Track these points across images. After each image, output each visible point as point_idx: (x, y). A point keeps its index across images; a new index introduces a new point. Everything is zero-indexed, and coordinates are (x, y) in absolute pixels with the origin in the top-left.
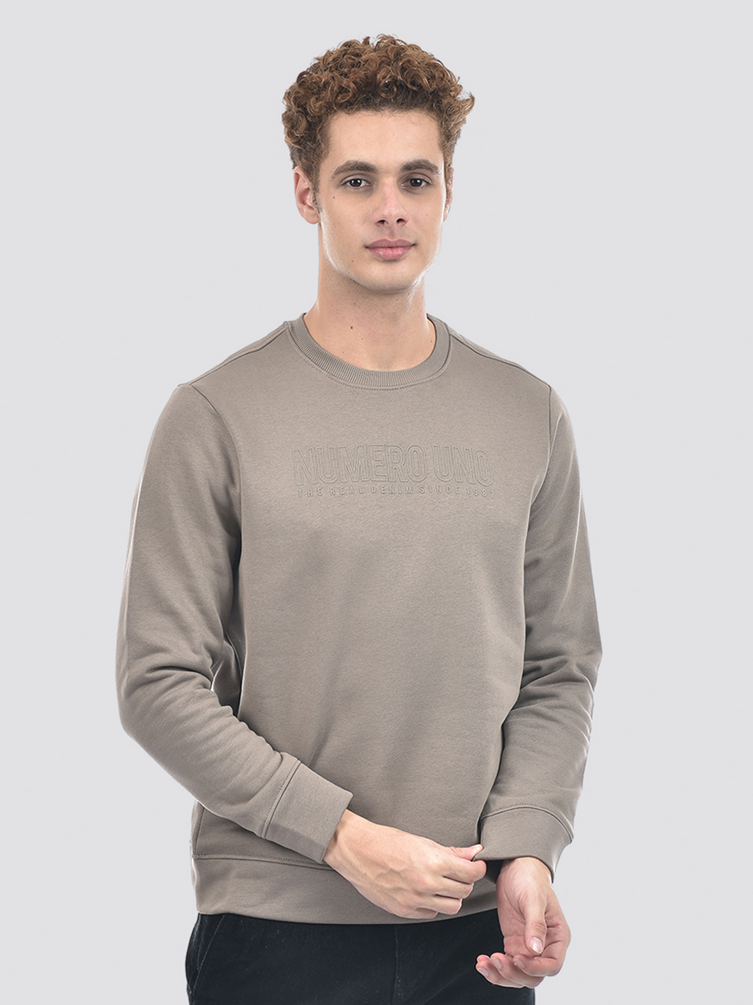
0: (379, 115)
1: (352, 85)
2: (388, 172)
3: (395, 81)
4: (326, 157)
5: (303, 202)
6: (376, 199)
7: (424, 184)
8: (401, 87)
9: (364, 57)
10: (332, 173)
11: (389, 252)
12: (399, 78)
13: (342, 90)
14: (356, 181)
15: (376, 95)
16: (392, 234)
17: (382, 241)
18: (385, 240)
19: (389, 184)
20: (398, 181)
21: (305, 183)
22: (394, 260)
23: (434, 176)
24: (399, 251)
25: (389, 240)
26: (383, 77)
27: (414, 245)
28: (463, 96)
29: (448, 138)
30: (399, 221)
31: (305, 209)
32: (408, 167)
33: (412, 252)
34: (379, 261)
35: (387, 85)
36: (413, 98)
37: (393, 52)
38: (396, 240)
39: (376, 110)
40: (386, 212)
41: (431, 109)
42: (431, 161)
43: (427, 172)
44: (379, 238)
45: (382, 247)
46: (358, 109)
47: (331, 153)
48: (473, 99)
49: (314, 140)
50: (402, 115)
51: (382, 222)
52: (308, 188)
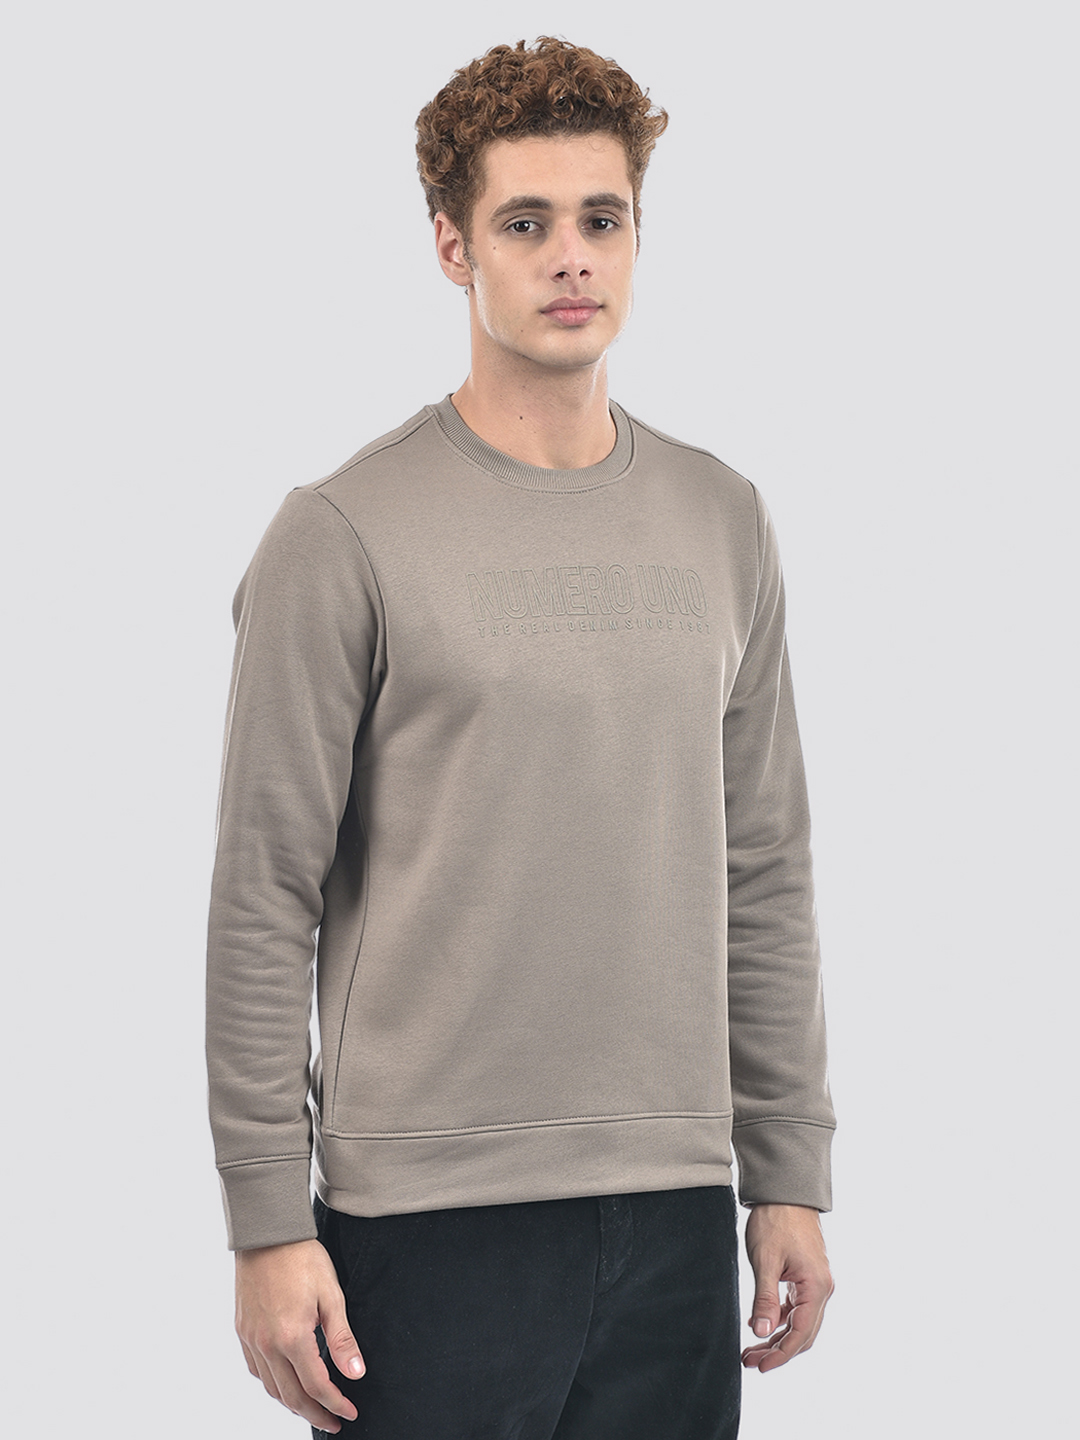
0: (551, 141)
1: (516, 104)
2: (565, 209)
3: (571, 96)
4: (482, 195)
5: (448, 259)
6: (550, 247)
7: (610, 225)
8: (579, 103)
9: (526, 67)
10: (491, 216)
11: (572, 315)
12: (577, 92)
13: (502, 110)
14: (522, 224)
15: (546, 114)
16: (575, 291)
17: (561, 299)
18: (566, 299)
19: (567, 226)
20: (578, 222)
21: (451, 234)
22: (578, 326)
23: (623, 215)
24: (584, 314)
25: (572, 298)
26: (556, 91)
27: (601, 307)
28: (652, 113)
29: (636, 166)
30: (584, 273)
31: (452, 267)
32: (590, 203)
33: (599, 315)
34: (559, 328)
35: (560, 102)
36: (593, 116)
37: (563, 59)
38: (579, 298)
39: (548, 136)
40: (565, 261)
41: (615, 131)
42: (620, 195)
43: (615, 210)
44: (558, 297)
45: (562, 309)
46: (523, 135)
47: (489, 190)
48: (666, 115)
49: (465, 176)
50: (581, 140)
51: (561, 275)
52: (455, 240)
